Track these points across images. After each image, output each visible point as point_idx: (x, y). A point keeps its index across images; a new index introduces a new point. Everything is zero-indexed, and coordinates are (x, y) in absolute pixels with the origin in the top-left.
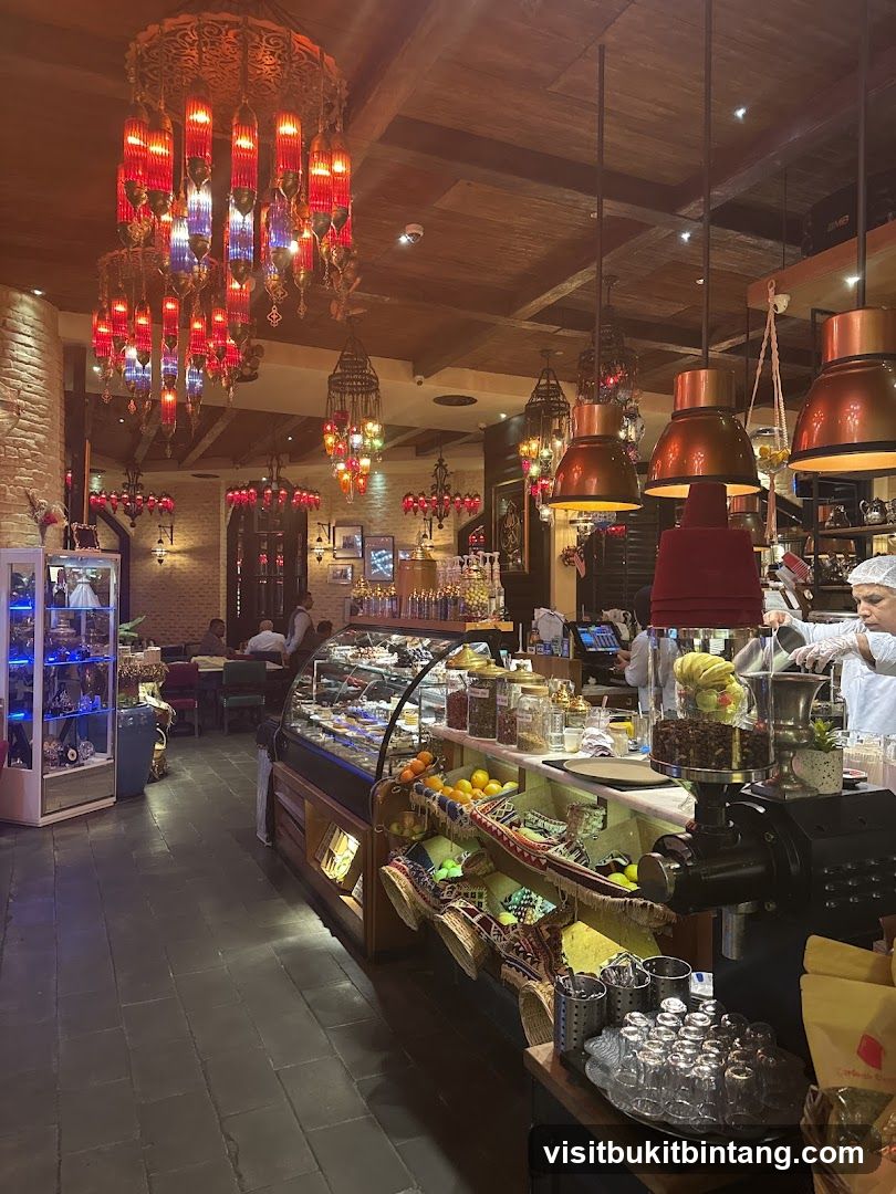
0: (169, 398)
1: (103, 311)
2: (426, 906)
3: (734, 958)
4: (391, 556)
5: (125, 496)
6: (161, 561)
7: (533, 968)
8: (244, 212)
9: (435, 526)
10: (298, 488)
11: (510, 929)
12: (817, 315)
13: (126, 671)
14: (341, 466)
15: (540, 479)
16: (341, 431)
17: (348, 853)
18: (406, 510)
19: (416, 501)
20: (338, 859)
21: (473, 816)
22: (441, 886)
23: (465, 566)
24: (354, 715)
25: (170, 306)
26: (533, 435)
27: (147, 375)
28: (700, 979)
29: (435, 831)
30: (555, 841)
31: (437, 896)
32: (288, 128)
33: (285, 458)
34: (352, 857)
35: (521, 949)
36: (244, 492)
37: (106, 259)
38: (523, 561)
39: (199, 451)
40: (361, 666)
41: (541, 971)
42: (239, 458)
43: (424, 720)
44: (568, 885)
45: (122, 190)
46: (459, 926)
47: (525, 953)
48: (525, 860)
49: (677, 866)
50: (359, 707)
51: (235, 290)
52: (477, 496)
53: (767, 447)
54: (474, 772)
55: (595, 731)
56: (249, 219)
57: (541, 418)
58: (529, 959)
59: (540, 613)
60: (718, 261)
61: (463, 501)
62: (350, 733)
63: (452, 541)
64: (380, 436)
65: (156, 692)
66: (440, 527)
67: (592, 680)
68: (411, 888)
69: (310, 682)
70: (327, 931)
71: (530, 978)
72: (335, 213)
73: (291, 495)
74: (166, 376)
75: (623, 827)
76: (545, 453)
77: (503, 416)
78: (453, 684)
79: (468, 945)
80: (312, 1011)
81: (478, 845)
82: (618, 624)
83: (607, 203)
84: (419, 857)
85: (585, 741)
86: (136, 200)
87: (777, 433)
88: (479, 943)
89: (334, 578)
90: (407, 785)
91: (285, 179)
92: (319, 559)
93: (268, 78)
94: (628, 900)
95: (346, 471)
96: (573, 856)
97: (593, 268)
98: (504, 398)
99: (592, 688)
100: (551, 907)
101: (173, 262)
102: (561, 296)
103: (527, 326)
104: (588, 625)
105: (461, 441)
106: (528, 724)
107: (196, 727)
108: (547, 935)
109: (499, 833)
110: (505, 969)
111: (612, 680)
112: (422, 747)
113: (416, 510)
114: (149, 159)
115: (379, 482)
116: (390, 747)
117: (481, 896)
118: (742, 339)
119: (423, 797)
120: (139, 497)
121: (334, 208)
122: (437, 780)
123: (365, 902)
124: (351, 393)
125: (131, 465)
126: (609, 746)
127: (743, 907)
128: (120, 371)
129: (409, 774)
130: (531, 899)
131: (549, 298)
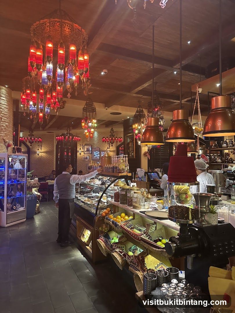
0: (41, 115)
1: (24, 92)
2: (109, 250)
3: (190, 269)
4: (99, 153)
5: (29, 138)
6: (38, 155)
7: (137, 268)
8: (61, 69)
9: (111, 145)
10: (74, 136)
11: (131, 257)
12: (209, 93)
13: (29, 185)
14: (86, 131)
15: (138, 134)
16: (86, 122)
17: (88, 235)
18: (103, 141)
19: (106, 139)
20: (85, 236)
21: (121, 226)
22: (113, 245)
23: (119, 158)
24: (89, 198)
25: (41, 91)
26: (136, 123)
27: (35, 109)
28: (181, 273)
29: (111, 229)
30: (143, 233)
31: (112, 248)
32: (73, 48)
33: (71, 128)
34: (89, 236)
35: (134, 262)
36: (60, 137)
37: (25, 79)
38: (134, 154)
39: (49, 126)
40: (91, 184)
41: (139, 268)
42: (59, 128)
43: (108, 199)
44: (146, 245)
45: (29, 64)
46: (117, 256)
47: (135, 263)
48: (135, 238)
49: (175, 245)
50: (91, 195)
51: (59, 89)
52: (122, 138)
53: (197, 127)
54: (121, 213)
55: (153, 203)
56: (62, 71)
57: (138, 118)
58: (136, 265)
59: (138, 170)
60: (184, 79)
61: (118, 139)
62: (88, 203)
63: (115, 149)
64: (96, 123)
65: (37, 190)
66: (112, 146)
67: (152, 187)
68: (105, 245)
69: (78, 188)
70: (82, 256)
71: (136, 270)
72: (85, 69)
73: (73, 138)
74: (40, 109)
75: (161, 229)
76: (139, 127)
77: (128, 117)
78: (116, 190)
79: (120, 261)
80: (78, 278)
81: (122, 233)
82: (159, 172)
83: (155, 65)
84: (107, 237)
85: (150, 206)
86: (33, 66)
87: (199, 124)
88: (123, 261)
89: (84, 159)
90: (104, 217)
91: (72, 61)
92: (80, 154)
93: (68, 35)
94: (162, 250)
95: (87, 132)
96: (148, 238)
97: (152, 80)
98: (129, 113)
99: (152, 190)
100: (142, 251)
101: (42, 82)
102: (143, 88)
103: (134, 95)
104: (151, 172)
105: (118, 123)
106: (136, 201)
107: (47, 199)
108: (141, 259)
109: (128, 231)
110: (130, 268)
111: (157, 187)
112: (108, 206)
113: (105, 142)
114: (36, 56)
115: (96, 134)
116: (99, 207)
117: (123, 247)
118: (190, 98)
119: (108, 220)
120: (33, 138)
121: (85, 68)
122: (112, 216)
123: (92, 248)
124: (89, 112)
125: (31, 130)
126: (157, 207)
127: (193, 255)
128: (28, 107)
129: (104, 214)
130: (136, 248)
131: (140, 88)
